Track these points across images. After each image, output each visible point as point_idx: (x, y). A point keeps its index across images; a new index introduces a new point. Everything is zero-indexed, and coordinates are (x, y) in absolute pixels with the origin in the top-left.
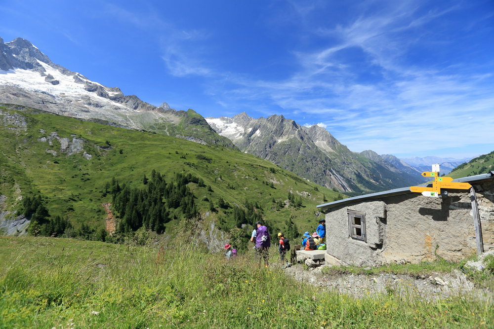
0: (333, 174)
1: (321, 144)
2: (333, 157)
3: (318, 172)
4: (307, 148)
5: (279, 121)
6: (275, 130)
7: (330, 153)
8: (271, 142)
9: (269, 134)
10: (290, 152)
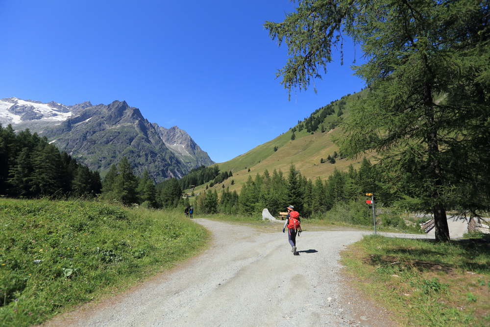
0: (176, 176)
1: (178, 148)
4: (144, 140)
7: (186, 157)
10: (115, 142)
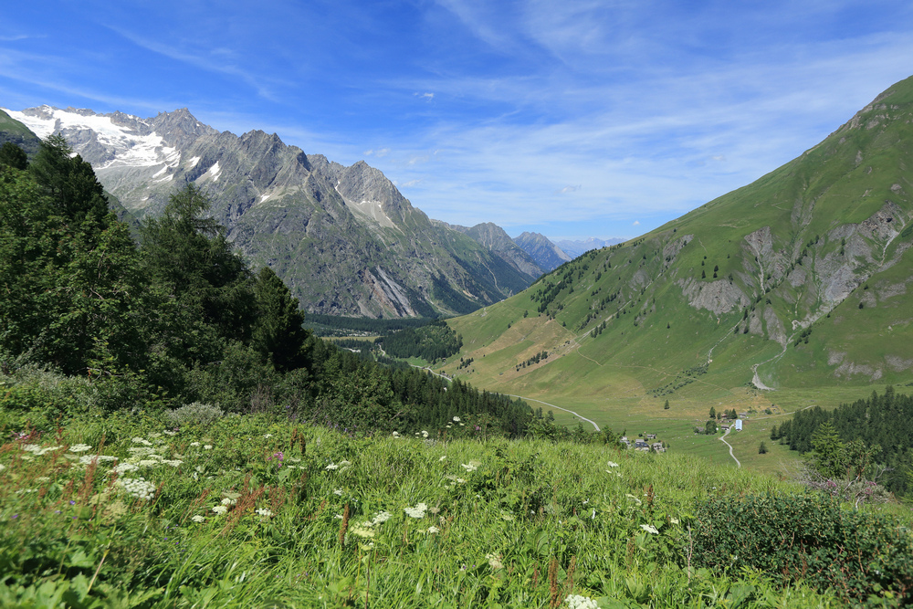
0: (380, 279)
1: (369, 209)
2: (391, 240)
3: (345, 275)
4: (324, 221)
5: (267, 149)
6: (254, 171)
7: (387, 230)
8: (243, 199)
9: (238, 180)
10: (283, 228)
